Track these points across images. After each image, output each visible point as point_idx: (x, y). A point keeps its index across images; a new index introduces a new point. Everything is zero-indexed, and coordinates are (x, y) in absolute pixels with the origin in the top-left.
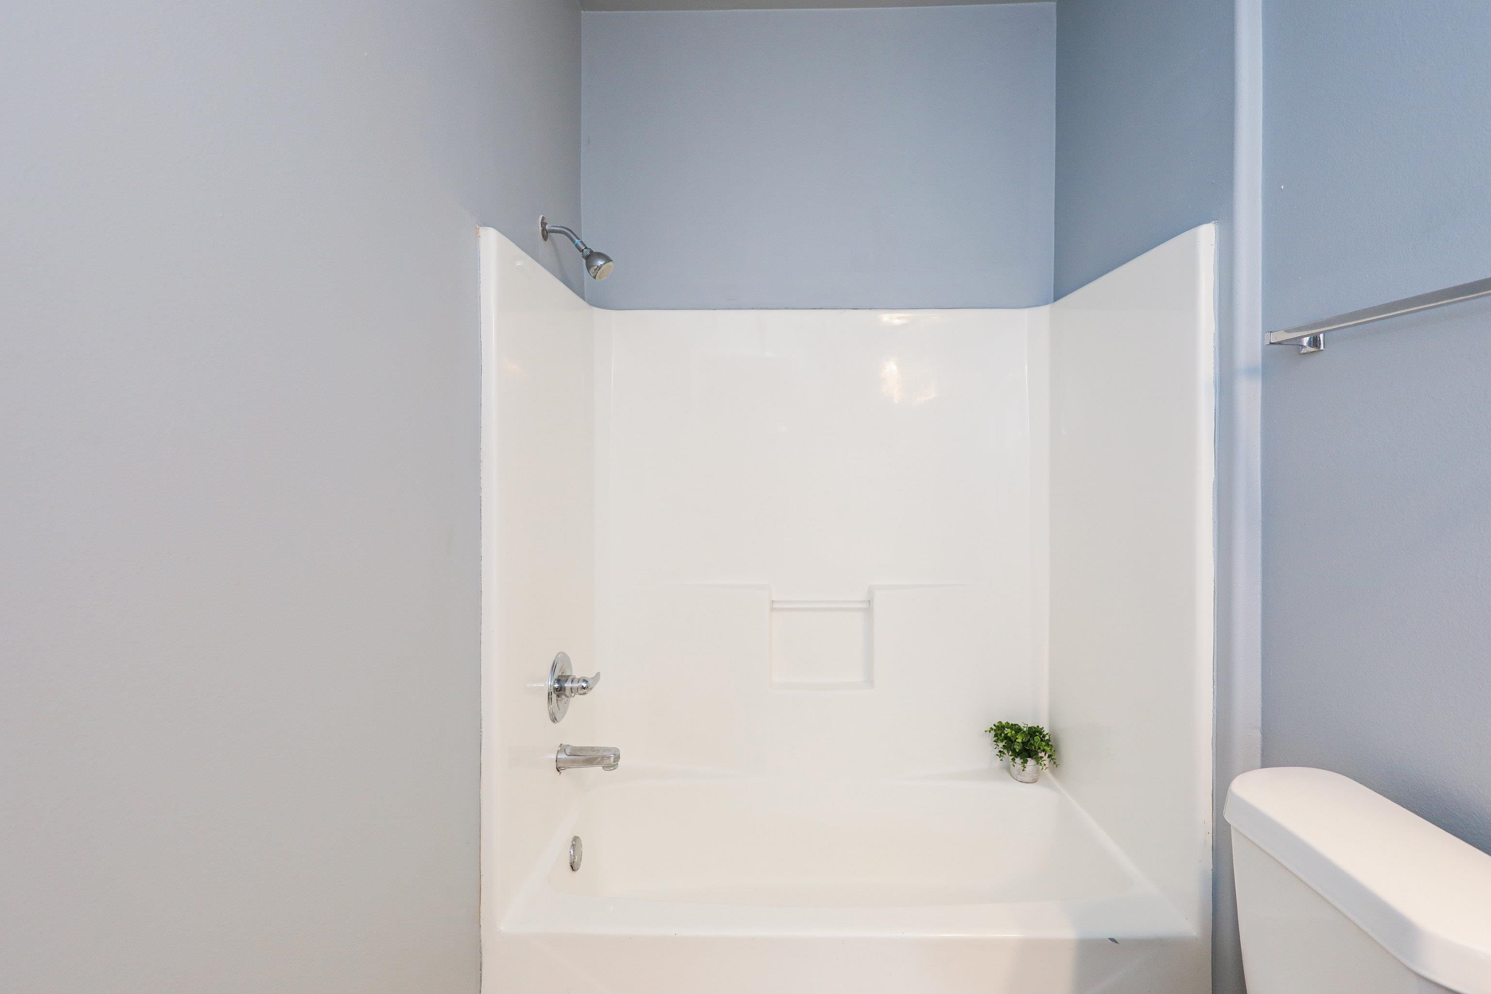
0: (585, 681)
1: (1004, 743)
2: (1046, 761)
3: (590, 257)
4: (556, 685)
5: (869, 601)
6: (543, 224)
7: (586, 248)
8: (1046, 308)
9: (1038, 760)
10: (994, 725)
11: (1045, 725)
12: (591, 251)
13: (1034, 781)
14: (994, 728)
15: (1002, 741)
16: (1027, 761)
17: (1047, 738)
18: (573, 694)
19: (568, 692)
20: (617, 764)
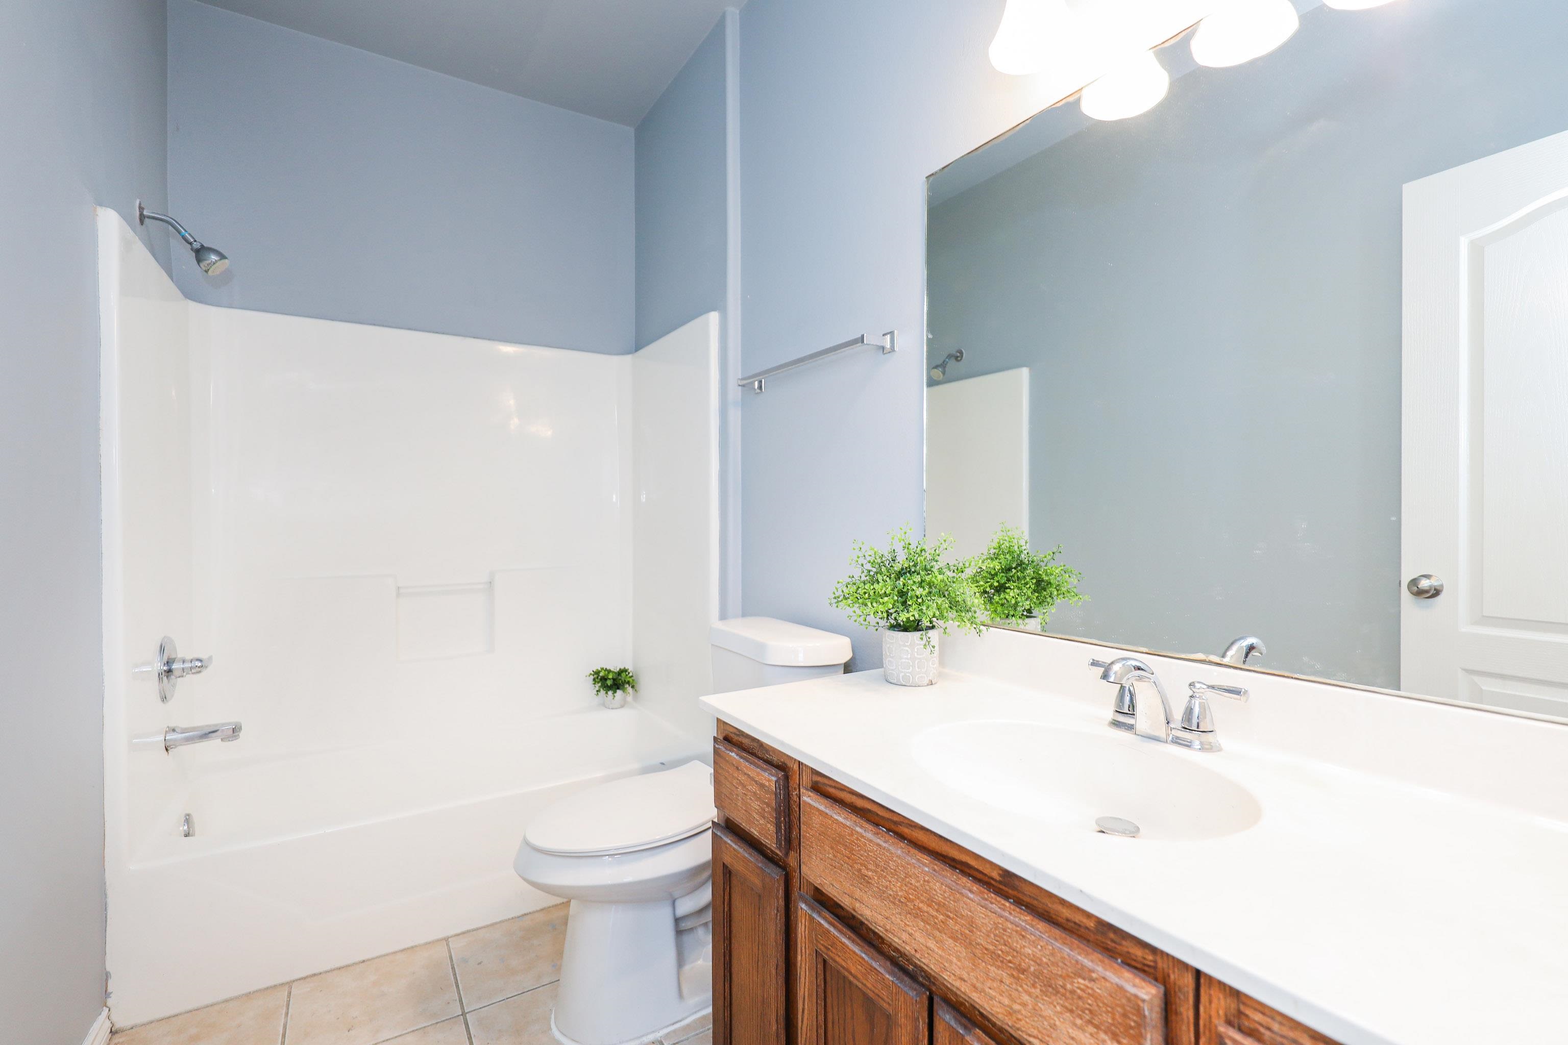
0: (201, 661)
1: (600, 684)
2: (629, 689)
3: (200, 253)
4: (165, 668)
5: (491, 582)
6: (141, 209)
7: (195, 241)
8: (629, 358)
9: (624, 690)
10: (593, 671)
11: (630, 668)
12: (202, 246)
13: (622, 707)
14: (593, 673)
15: (598, 683)
16: (616, 691)
17: (631, 674)
18: (185, 674)
19: (176, 673)
20: (239, 735)
